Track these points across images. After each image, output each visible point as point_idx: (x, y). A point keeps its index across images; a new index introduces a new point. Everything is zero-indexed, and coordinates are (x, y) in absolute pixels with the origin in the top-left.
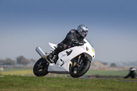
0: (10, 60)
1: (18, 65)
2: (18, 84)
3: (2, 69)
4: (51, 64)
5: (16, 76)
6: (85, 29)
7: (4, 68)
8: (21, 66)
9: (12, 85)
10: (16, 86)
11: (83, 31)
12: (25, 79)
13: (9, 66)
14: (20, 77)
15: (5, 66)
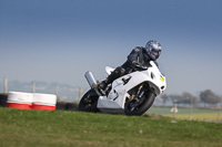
0: (190, 96)
1: (202, 105)
2: (198, 135)
3: (176, 111)
4: (101, 97)
5: (196, 122)
6: (156, 47)
7: (178, 108)
8: (207, 105)
9: (190, 136)
10: (196, 137)
11: (154, 50)
12: (211, 127)
13: (188, 105)
14: (203, 123)
15: (181, 105)
